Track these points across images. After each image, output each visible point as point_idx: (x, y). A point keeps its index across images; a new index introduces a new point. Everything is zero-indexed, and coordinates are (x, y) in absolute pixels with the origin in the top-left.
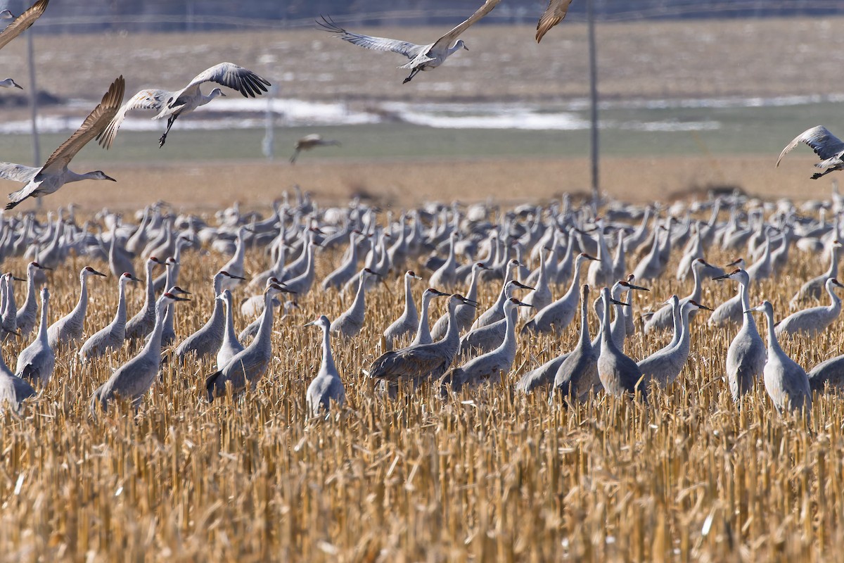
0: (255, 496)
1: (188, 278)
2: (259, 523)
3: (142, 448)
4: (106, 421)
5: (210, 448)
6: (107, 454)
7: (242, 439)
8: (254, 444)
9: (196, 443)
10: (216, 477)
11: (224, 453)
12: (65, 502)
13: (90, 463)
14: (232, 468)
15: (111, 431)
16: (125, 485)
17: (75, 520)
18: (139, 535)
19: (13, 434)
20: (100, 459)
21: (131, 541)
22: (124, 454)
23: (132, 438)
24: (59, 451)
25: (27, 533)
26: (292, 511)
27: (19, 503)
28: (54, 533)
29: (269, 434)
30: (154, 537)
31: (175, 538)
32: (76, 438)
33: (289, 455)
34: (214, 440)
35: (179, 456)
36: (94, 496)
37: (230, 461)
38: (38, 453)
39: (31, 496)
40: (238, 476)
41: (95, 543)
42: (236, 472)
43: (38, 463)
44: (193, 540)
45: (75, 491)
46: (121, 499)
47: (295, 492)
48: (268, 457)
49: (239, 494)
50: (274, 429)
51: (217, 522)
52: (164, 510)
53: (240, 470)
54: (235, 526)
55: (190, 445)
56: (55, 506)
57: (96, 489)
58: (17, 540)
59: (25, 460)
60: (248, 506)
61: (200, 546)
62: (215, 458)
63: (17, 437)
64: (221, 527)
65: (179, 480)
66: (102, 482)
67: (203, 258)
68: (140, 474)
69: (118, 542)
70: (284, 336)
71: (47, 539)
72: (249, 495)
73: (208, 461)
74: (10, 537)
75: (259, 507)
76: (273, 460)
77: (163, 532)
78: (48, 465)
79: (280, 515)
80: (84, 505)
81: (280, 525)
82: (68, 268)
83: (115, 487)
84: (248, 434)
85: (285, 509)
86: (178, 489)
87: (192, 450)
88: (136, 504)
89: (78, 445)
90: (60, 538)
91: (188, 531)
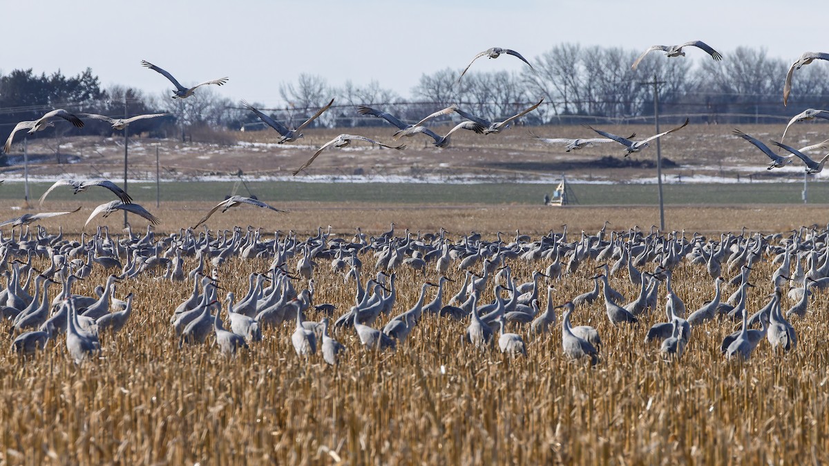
0: (796, 414)
1: (755, 277)
2: (798, 431)
3: (726, 382)
4: (703, 365)
5: (768, 383)
6: (704, 388)
7: (787, 377)
8: (795, 381)
9: (759, 380)
10: (771, 401)
11: (776, 386)
12: (678, 415)
13: (693, 391)
14: (781, 396)
15: (706, 371)
16: (714, 406)
17: (684, 427)
18: (724, 437)
19: (646, 373)
20: (699, 389)
21: (719, 441)
22: (714, 386)
23: (720, 376)
24: (674, 384)
25: (654, 434)
26: (818, 423)
27: (649, 416)
28: (671, 435)
29: (805, 374)
30: (733, 438)
31: (746, 439)
32: (685, 376)
33: (817, 388)
34: (770, 378)
35: (749, 387)
36: (696, 412)
37: (780, 391)
38: (661, 385)
39: (657, 411)
40: (785, 401)
41: (696, 441)
42: (784, 398)
43: (661, 391)
44: (758, 441)
45: (684, 408)
46: (713, 414)
47: (821, 411)
48: (804, 391)
49: (785, 413)
50: (807, 372)
51: (772, 429)
52: (739, 422)
53: (787, 397)
54: (783, 432)
55: (756, 381)
56: (672, 418)
57: (697, 408)
58: (648, 439)
59: (652, 388)
60: (791, 420)
61: (762, 444)
62: (771, 389)
63: (648, 374)
64: (775, 433)
65: (748, 403)
66: (701, 403)
67: (764, 264)
68: (724, 399)
69: (710, 440)
70: (814, 314)
71: (667, 439)
72: (792, 413)
73: (766, 391)
74: (644, 437)
75: (798, 421)
76: (807, 391)
77: (739, 435)
78: (667, 392)
79: (811, 426)
80: (690, 418)
81: (811, 431)
82: (680, 269)
83: (709, 407)
84: (791, 374)
85: (814, 422)
86: (748, 408)
87: (757, 384)
88: (722, 417)
89: (686, 380)
90: (675, 438)
91: (755, 434)
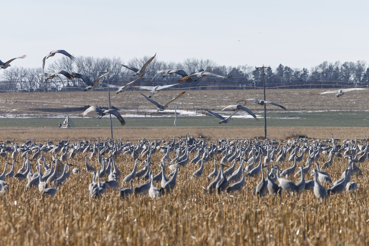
0: (173, 222)
1: (154, 160)
2: (174, 230)
3: (141, 208)
4: (131, 200)
5: (160, 208)
6: (132, 210)
7: (169, 206)
8: (172, 207)
9: (156, 207)
10: (162, 217)
11: (164, 210)
12: (121, 223)
13: (127, 212)
14: (166, 214)
15: (133, 203)
16: (137, 219)
17: (123, 229)
18: (141, 233)
19: (106, 204)
20: (130, 211)
21: (139, 235)
22: (136, 210)
23: (139, 205)
24: (119, 209)
25: (110, 232)
26: (183, 227)
27: (108, 224)
28: (118, 232)
29: (177, 204)
30: (145, 234)
31: (151, 234)
32: (123, 205)
33: (182, 211)
34: (161, 206)
35: (152, 210)
36: (128, 222)
37: (166, 212)
38: (113, 209)
39: (111, 221)
40: (168, 217)
41: (129, 235)
42: (168, 216)
43: (113, 212)
44: (156, 235)
45: (123, 220)
46: (136, 222)
47: (184, 221)
48: (176, 212)
49: (168, 222)
50: (178, 203)
51: (162, 230)
52: (148, 226)
53: (169, 215)
54: (167, 231)
55: (155, 207)
56: (118, 224)
57: (129, 220)
58: (107, 234)
59: (109, 211)
60: (171, 225)
61: (158, 236)
62: (161, 211)
63: (107, 204)
64: (164, 231)
65: (152, 217)
66: (131, 218)
67: (158, 154)
68: (141, 216)
69: (135, 235)
70: (180, 177)
71: (115, 234)
72: (171, 222)
73: (159, 212)
74: (106, 233)
75: (174, 225)
76: (178, 212)
77: (148, 232)
78: (116, 213)
79: (180, 228)
80: (126, 224)
81: (180, 230)
82: (120, 157)
83: (134, 220)
84: (171, 204)
85: (181, 226)
86: (152, 220)
87: (155, 209)
88: (140, 224)
89: (124, 207)
90: (119, 234)
91: (155, 232)
